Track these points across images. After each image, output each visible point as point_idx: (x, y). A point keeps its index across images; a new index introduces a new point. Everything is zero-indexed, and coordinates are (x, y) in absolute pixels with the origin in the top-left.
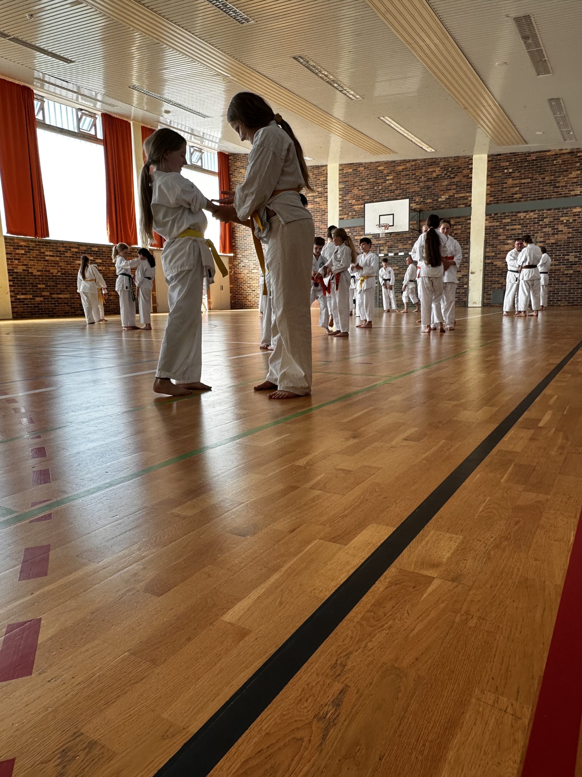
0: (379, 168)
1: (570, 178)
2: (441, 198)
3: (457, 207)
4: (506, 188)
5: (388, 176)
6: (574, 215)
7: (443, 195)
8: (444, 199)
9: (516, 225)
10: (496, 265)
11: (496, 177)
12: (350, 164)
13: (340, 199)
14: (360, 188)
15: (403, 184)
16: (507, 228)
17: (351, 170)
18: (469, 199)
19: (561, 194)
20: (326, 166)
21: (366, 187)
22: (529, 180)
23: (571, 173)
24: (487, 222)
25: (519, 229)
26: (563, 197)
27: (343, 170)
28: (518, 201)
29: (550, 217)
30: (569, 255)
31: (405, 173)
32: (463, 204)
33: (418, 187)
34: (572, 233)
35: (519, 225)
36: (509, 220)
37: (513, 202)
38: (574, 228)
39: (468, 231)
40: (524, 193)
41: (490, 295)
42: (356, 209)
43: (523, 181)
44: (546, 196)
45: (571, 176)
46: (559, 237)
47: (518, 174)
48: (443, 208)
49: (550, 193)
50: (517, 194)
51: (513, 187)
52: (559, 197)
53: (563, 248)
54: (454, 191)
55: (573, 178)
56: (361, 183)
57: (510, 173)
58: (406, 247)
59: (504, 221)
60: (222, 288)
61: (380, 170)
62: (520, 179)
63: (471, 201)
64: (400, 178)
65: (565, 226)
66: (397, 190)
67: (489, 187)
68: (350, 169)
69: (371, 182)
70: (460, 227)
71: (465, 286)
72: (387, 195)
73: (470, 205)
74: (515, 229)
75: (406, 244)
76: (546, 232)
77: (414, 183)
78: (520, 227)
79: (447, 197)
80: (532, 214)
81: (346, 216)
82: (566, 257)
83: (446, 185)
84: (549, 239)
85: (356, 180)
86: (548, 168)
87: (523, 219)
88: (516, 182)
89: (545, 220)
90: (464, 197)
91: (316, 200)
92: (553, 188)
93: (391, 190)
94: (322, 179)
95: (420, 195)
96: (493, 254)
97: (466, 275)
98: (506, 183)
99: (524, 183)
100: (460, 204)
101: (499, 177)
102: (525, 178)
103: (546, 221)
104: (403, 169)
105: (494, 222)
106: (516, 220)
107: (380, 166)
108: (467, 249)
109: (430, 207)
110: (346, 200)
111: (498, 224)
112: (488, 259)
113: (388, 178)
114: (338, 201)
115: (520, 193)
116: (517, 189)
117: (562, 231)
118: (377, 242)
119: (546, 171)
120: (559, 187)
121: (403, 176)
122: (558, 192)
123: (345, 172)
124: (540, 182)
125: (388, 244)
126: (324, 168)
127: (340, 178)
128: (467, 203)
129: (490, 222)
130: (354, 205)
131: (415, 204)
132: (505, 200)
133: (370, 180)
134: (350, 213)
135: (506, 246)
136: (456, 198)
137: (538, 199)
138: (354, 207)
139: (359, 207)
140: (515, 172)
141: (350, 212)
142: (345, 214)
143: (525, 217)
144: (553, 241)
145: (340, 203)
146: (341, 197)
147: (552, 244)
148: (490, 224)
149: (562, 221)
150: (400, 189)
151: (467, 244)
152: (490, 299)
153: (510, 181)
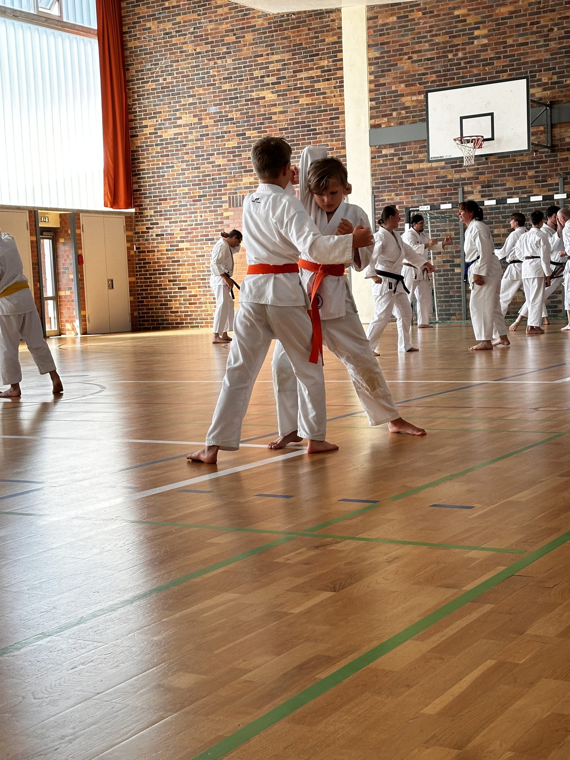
0: (456, 13)
5: (478, 28)
12: (393, 5)
13: (370, 82)
14: (415, 57)
15: (512, 46)
17: (395, 18)
20: (339, 10)
21: (429, 55)
27: (376, 17)
31: (514, 21)
33: (546, 51)
42: (407, 104)
56: (417, 47)
58: (522, 183)
60: (111, 285)
61: (458, 16)
64: (505, 33)
66: (499, 58)
68: (392, 15)
69: (438, 44)
72: (475, 71)
75: (524, 178)
77: (535, 42)
81: (385, 119)
85: (407, 39)
91: (317, 86)
93: (486, 60)
94: (329, 39)
95: (549, 69)
104: (511, 13)
107: (459, 8)
110: (384, 84)
113: (476, 33)
114: (366, 87)
118: (457, 176)
121: (512, 27)
123: (380, 22)
125: (482, 178)
126: (333, 16)
127: (369, 36)
130: (402, 95)
131: (540, 89)
133: (437, 40)
134: (395, 114)
138: (404, 99)
139: (414, 98)
141: (394, 110)
142: (384, 116)
145: (371, 91)
146: (372, 78)
150: (505, 57)
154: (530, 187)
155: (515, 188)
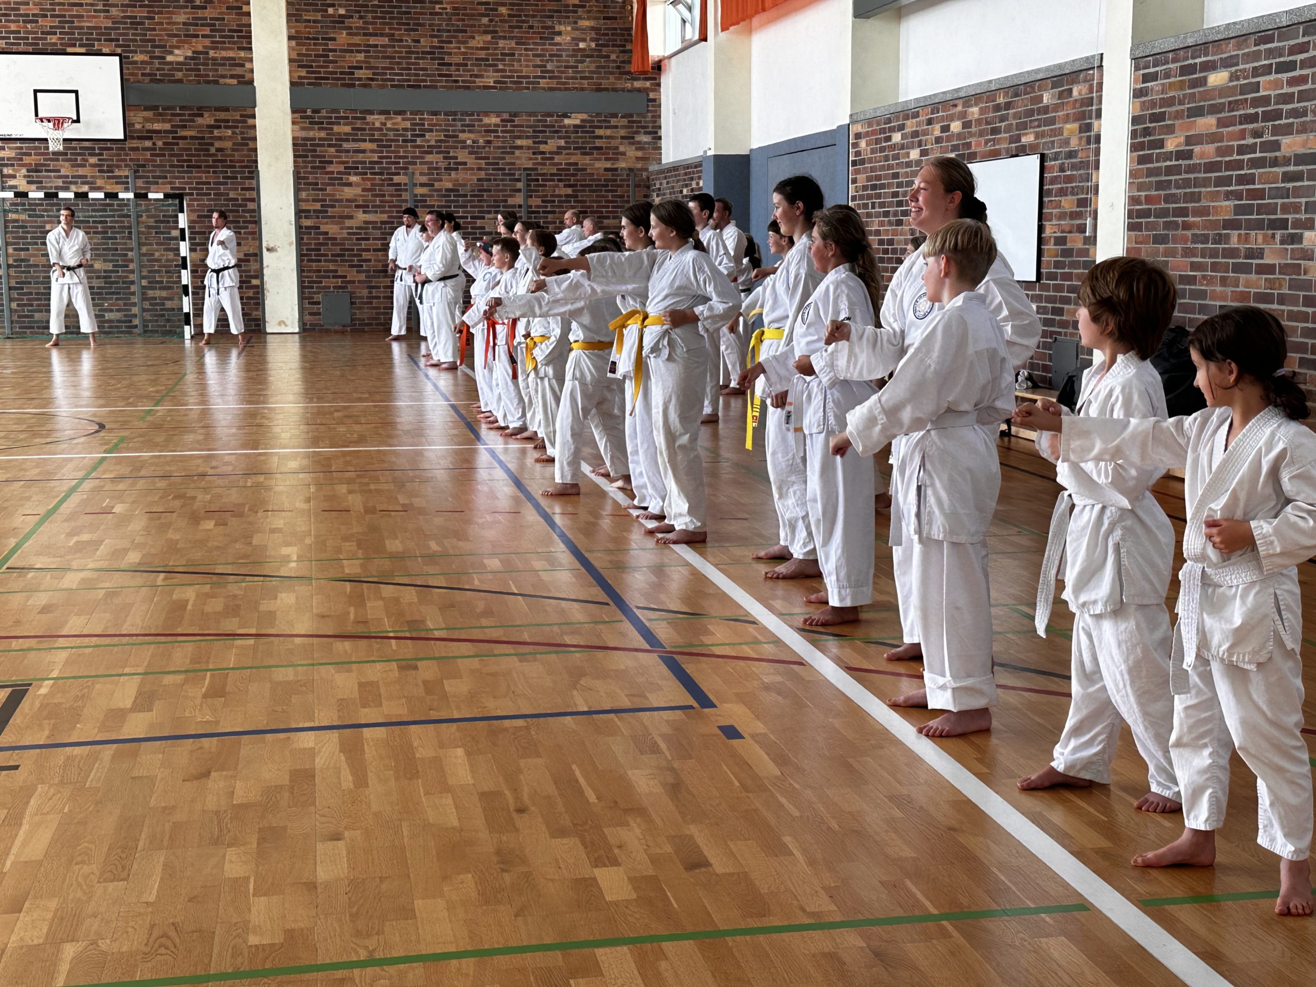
1: (472, 48)
2: (171, 53)
3: (216, 82)
4: (335, 50)
6: (486, 131)
7: (178, 48)
8: (181, 59)
9: (365, 141)
10: (327, 233)
11: (309, 21)
16: (346, 145)
18: (248, 65)
19: (457, 81)
22: (385, 41)
23: (473, 38)
24: (297, 127)
25: (373, 151)
26: (460, 87)
28: (365, 86)
29: (437, 131)
30: (483, 218)
32: (232, 77)
33: (106, 17)
34: (487, 169)
35: (371, 141)
36: (347, 129)
37: (353, 86)
38: (488, 158)
39: (251, 145)
40: (377, 68)
41: (318, 303)
43: (372, 41)
44: (425, 81)
45: (472, 43)
46: (460, 176)
47: (360, 23)
48: (180, 81)
49: (434, 75)
50: (361, 68)
51: (352, 51)
52: (452, 88)
53: (470, 201)
54: (207, 42)
55: (477, 49)
57: (340, 16)
58: (81, 171)
59: (336, 129)
62: (365, 34)
63: (252, 71)
65: (470, 153)
66: (46, 16)
67: (294, 43)
70: (229, 132)
71: (255, 282)
72: (13, 27)
73: (251, 82)
74: (364, 151)
75: (84, 166)
76: (432, 163)
78: (373, 146)
79: (190, 54)
80: (399, 118)
82: (479, 223)
83: (184, 24)
84: (441, 180)
86: (425, 20)
87: (380, 129)
88: (356, 40)
89: (428, 135)
90: (233, 59)
92: (439, 64)
95: (111, 40)
96: (318, 206)
97: (255, 255)
98: (334, 39)
99: (376, 46)
100: (224, 77)
101: (315, 21)
102: (376, 35)
103: (431, 138)
105: (313, 129)
106: (364, 129)
108: (253, 189)
109: (143, 75)
111: (323, 134)
112: (306, 217)
115: (367, 68)
116: (361, 57)
117: (465, 163)
119: (420, 25)
120: (450, 64)
122: (451, 76)
124: (409, 47)
125: (27, 160)
128: (243, 76)
129: (303, 129)
132: (333, 79)
135: (346, 189)
136: (214, 59)
137: (409, 86)
140: (352, 17)
143: (385, 124)
144: (449, 185)
147: (447, 190)
148: (303, 134)
149: (465, 142)
150: (52, 16)
151: (252, 178)
152: (319, 314)
153: (343, 37)
154: (92, 177)
155: (73, 177)
